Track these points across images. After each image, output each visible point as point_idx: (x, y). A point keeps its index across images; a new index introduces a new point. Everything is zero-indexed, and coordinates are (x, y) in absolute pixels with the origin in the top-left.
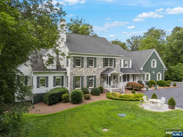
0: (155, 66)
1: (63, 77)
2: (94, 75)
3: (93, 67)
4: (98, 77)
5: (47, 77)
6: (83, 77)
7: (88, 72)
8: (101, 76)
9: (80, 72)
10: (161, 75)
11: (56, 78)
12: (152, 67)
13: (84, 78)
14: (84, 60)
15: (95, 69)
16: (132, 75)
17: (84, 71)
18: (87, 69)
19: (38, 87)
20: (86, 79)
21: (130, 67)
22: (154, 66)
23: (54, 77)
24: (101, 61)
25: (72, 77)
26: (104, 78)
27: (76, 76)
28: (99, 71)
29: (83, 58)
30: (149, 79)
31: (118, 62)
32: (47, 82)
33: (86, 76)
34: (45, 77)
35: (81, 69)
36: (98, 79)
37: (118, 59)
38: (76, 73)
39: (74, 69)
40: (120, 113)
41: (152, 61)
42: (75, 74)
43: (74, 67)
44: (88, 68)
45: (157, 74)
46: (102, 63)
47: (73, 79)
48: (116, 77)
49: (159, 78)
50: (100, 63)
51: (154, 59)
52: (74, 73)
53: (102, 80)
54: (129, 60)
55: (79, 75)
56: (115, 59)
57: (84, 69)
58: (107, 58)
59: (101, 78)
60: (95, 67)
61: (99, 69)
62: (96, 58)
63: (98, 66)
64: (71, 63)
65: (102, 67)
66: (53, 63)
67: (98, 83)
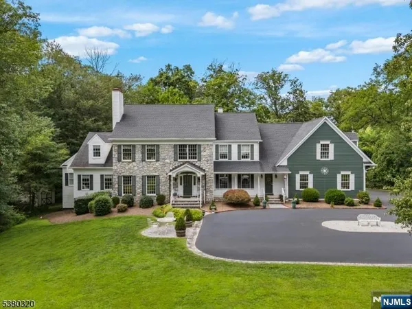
0: (331, 157)
2: (157, 174)
3: (155, 160)
4: (164, 177)
5: (91, 176)
6: (135, 177)
7: (145, 169)
8: (170, 176)
9: (130, 169)
11: (104, 177)
12: (318, 157)
13: (137, 179)
14: (137, 150)
15: (157, 164)
16: (262, 176)
17: (136, 168)
18: (141, 164)
19: (79, 189)
20: (141, 180)
23: (102, 176)
24: (170, 150)
26: (176, 180)
27: (122, 174)
28: (166, 168)
29: (134, 146)
30: (310, 187)
32: (92, 182)
33: (141, 176)
34: (88, 176)
35: (131, 165)
36: (164, 181)
37: (206, 146)
38: (123, 171)
43: (119, 161)
44: (144, 162)
46: (172, 153)
49: (345, 184)
50: (167, 154)
51: (325, 140)
54: (252, 145)
55: (128, 174)
56: (200, 146)
57: (136, 165)
58: (184, 145)
60: (158, 161)
61: (165, 164)
62: (159, 145)
63: (164, 159)
65: (173, 160)
66: (99, 156)
67: (163, 188)
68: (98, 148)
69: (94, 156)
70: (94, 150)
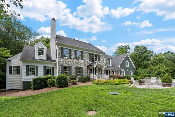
1: (53, 68)
2: (81, 66)
3: (81, 59)
4: (85, 68)
6: (71, 67)
7: (76, 63)
8: (88, 68)
9: (68, 62)
10: (132, 72)
11: (47, 68)
12: (126, 66)
14: (72, 53)
15: (82, 61)
16: (112, 71)
17: (72, 62)
18: (74, 60)
20: (74, 69)
21: (111, 65)
22: (127, 66)
23: (45, 67)
24: (88, 55)
25: (60, 66)
26: (90, 70)
27: (64, 65)
28: (86, 64)
29: (70, 50)
30: (124, 75)
31: (102, 58)
32: (37, 71)
33: (74, 66)
34: (35, 66)
35: (69, 60)
36: (85, 70)
37: (101, 56)
38: (65, 63)
39: (62, 59)
40: (110, 91)
41: (126, 62)
42: (63, 64)
43: (62, 57)
44: (76, 60)
45: (130, 72)
46: (88, 57)
47: (61, 68)
48: (100, 70)
49: (131, 74)
51: (127, 60)
52: (62, 62)
53: (88, 71)
54: (110, 60)
55: (67, 65)
56: (99, 55)
57: (71, 60)
58: (93, 54)
59: (88, 70)
61: (86, 62)
62: (83, 52)
63: (85, 59)
64: (59, 53)
65: (89, 60)
66: (43, 55)
67: (85, 74)
68: (42, 50)
69: (39, 54)
70: (39, 50)
